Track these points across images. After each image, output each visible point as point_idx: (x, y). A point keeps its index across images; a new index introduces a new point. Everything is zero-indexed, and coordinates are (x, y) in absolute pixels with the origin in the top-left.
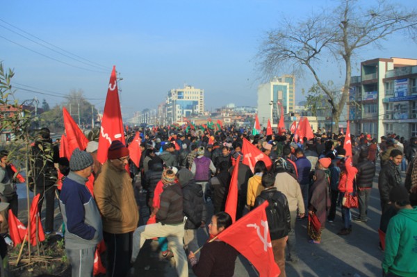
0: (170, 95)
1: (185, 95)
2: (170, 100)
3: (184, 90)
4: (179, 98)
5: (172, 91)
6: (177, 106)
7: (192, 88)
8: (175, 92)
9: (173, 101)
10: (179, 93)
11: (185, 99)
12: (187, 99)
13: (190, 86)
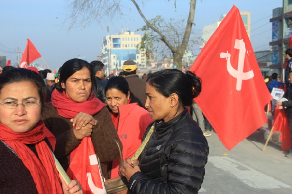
0: (105, 42)
1: (121, 42)
2: (106, 49)
3: (121, 36)
4: (115, 46)
5: (107, 38)
6: (113, 56)
7: (132, 33)
8: (110, 38)
9: (108, 51)
10: (115, 40)
11: (122, 48)
12: (125, 48)
13: (130, 31)
